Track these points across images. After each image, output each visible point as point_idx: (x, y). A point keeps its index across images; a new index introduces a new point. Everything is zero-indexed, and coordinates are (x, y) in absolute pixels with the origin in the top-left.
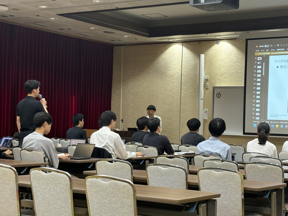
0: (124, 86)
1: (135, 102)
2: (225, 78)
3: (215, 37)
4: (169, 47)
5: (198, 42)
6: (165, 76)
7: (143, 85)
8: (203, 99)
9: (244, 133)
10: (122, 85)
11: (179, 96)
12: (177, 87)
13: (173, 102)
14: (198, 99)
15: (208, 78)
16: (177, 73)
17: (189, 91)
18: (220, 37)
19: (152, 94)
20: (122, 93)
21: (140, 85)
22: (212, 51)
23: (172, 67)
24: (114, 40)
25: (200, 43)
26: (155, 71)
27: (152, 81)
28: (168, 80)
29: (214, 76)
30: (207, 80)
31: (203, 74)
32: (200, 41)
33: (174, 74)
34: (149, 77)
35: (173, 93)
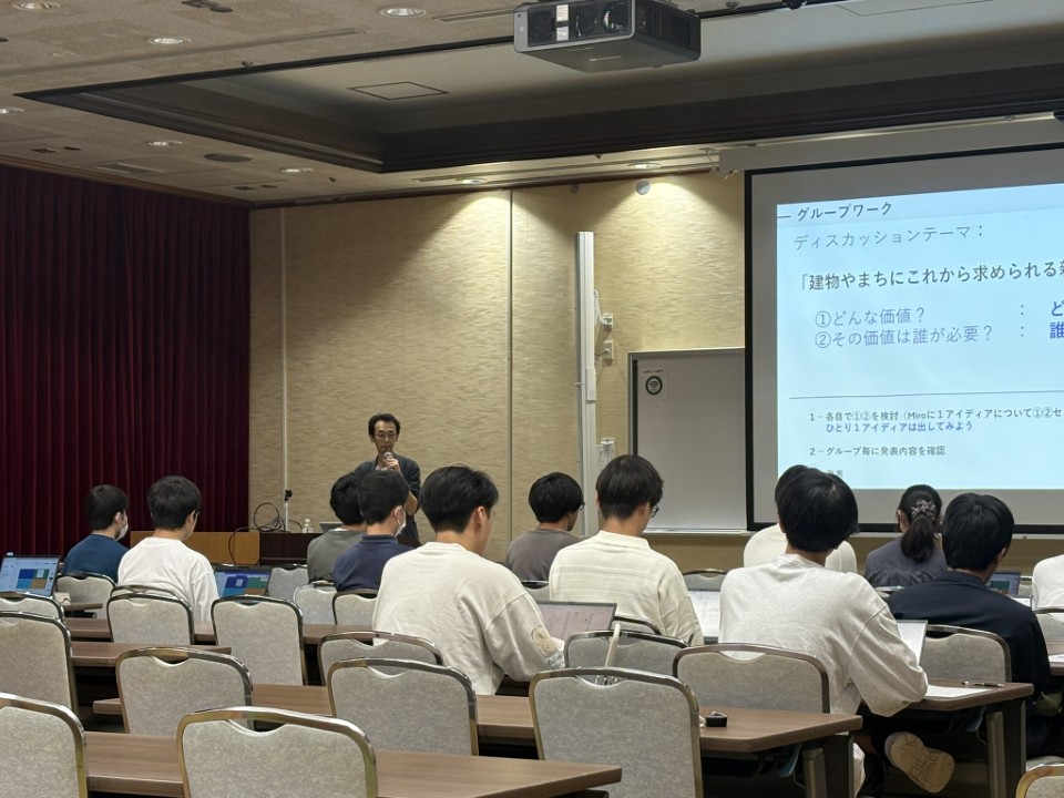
0: (297, 359)
1: (340, 420)
2: (674, 319)
3: (632, 167)
4: (461, 208)
5: (571, 186)
6: (449, 318)
7: (368, 355)
8: (594, 401)
9: (752, 526)
10: (288, 356)
11: (506, 393)
12: (495, 358)
13: (483, 417)
14: (576, 405)
15: (609, 320)
16: (494, 304)
17: (542, 371)
18: (651, 166)
19: (403, 390)
20: (289, 388)
22: (623, 220)
23: (474, 284)
24: (249, 186)
25: (575, 191)
26: (412, 300)
27: (402, 337)
28: (461, 332)
29: (633, 315)
30: (607, 329)
31: (593, 309)
32: (575, 182)
33: (482, 311)
34: (387, 322)
35: (482, 382)
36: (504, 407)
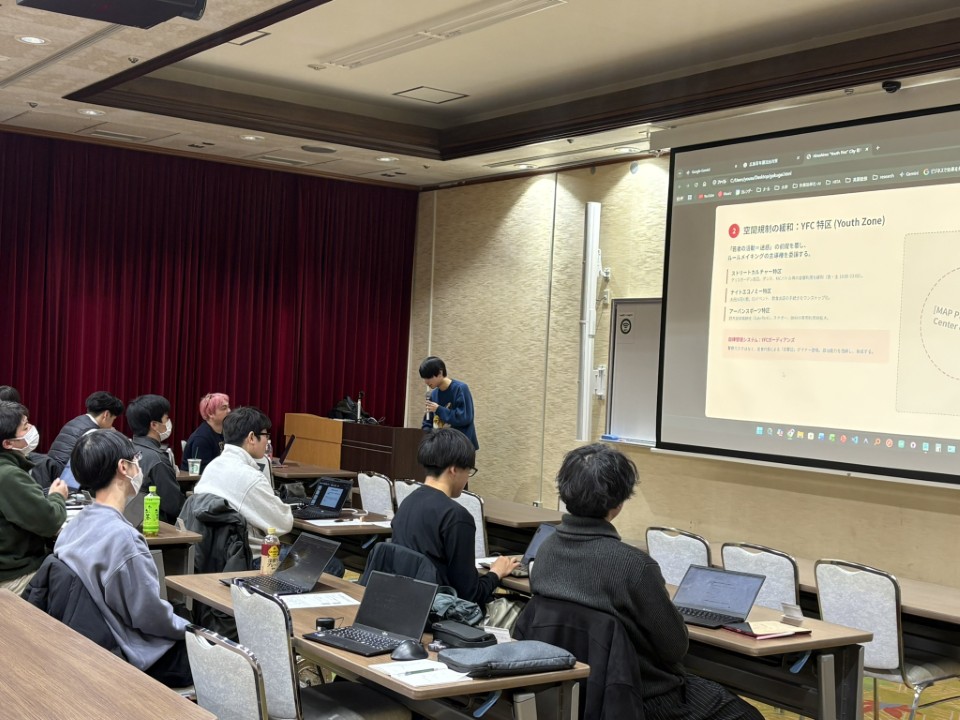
0: (437, 298)
2: (648, 272)
3: (618, 151)
4: (528, 187)
5: (589, 169)
6: (517, 270)
7: (472, 296)
8: (593, 336)
9: (660, 444)
10: (434, 296)
11: (545, 326)
12: (541, 300)
13: (533, 345)
14: (579, 337)
15: (607, 273)
16: (542, 260)
18: (633, 150)
19: (490, 322)
20: (433, 319)
21: (466, 297)
22: (619, 194)
23: (532, 245)
25: (593, 172)
26: (497, 257)
27: (492, 283)
28: (524, 280)
29: (623, 269)
30: (606, 280)
31: (596, 264)
32: (593, 165)
33: (536, 265)
34: (484, 273)
35: (532, 319)
36: (544, 338)
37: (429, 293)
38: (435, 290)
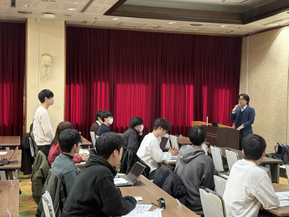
0: (249, 77)
1: (256, 93)
4: (280, 32)
6: (277, 64)
7: (261, 76)
10: (248, 76)
12: (286, 76)
13: (283, 93)
19: (267, 85)
20: (248, 85)
21: (259, 76)
23: (282, 54)
26: (270, 60)
27: (268, 70)
28: (279, 68)
33: (283, 62)
34: (265, 66)
36: (287, 91)
37: (246, 75)
38: (248, 74)
